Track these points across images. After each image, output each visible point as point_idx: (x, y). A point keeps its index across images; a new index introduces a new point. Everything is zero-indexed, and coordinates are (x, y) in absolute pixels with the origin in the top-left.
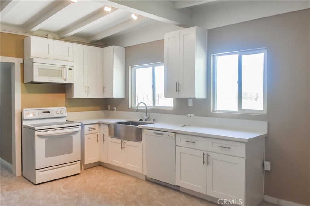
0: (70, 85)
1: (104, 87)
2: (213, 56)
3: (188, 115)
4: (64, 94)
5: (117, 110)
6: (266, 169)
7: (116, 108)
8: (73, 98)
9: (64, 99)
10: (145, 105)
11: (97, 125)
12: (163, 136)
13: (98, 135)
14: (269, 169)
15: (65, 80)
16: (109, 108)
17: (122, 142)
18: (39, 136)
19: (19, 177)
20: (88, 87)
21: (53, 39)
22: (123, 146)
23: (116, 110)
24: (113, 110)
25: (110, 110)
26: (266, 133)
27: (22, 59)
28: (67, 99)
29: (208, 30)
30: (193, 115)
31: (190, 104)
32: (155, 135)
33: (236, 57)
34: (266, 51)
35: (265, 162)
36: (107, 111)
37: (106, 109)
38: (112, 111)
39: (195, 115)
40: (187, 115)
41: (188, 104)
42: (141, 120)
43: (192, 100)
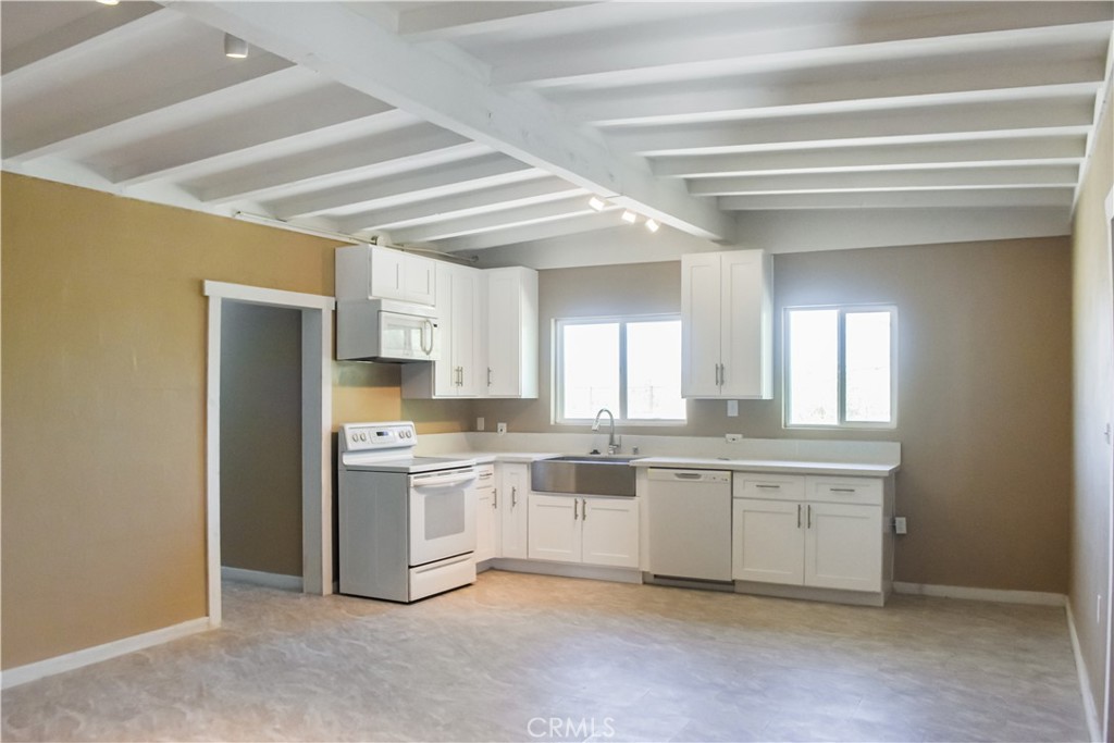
0: (426, 366)
1: (489, 371)
2: (785, 309)
3: (728, 436)
4: (398, 389)
5: (508, 431)
6: (898, 532)
7: (505, 425)
8: (434, 397)
9: (398, 401)
10: (609, 417)
11: (492, 466)
12: (701, 480)
13: (495, 492)
14: (904, 531)
15: (428, 353)
16: (481, 423)
17: (576, 502)
18: (416, 487)
19: (329, 595)
20: (459, 370)
21: (387, 247)
22: (579, 512)
23: (505, 430)
24: (496, 431)
25: (486, 431)
26: (898, 464)
27: (333, 300)
28: (403, 400)
29: (775, 255)
30: (740, 436)
31: (733, 411)
32: (677, 479)
33: (832, 315)
34: (895, 309)
35: (898, 519)
36: (476, 434)
37: (472, 428)
38: (493, 434)
39: (744, 437)
40: (724, 436)
41: (726, 410)
42: (596, 452)
43: (736, 403)
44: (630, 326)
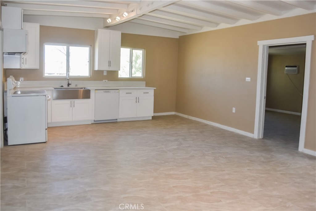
17: (71, 102)
22: (72, 105)
26: (145, 86)
31: (105, 74)
39: (108, 81)
42: (62, 86)
43: (106, 71)
44: (71, 48)
